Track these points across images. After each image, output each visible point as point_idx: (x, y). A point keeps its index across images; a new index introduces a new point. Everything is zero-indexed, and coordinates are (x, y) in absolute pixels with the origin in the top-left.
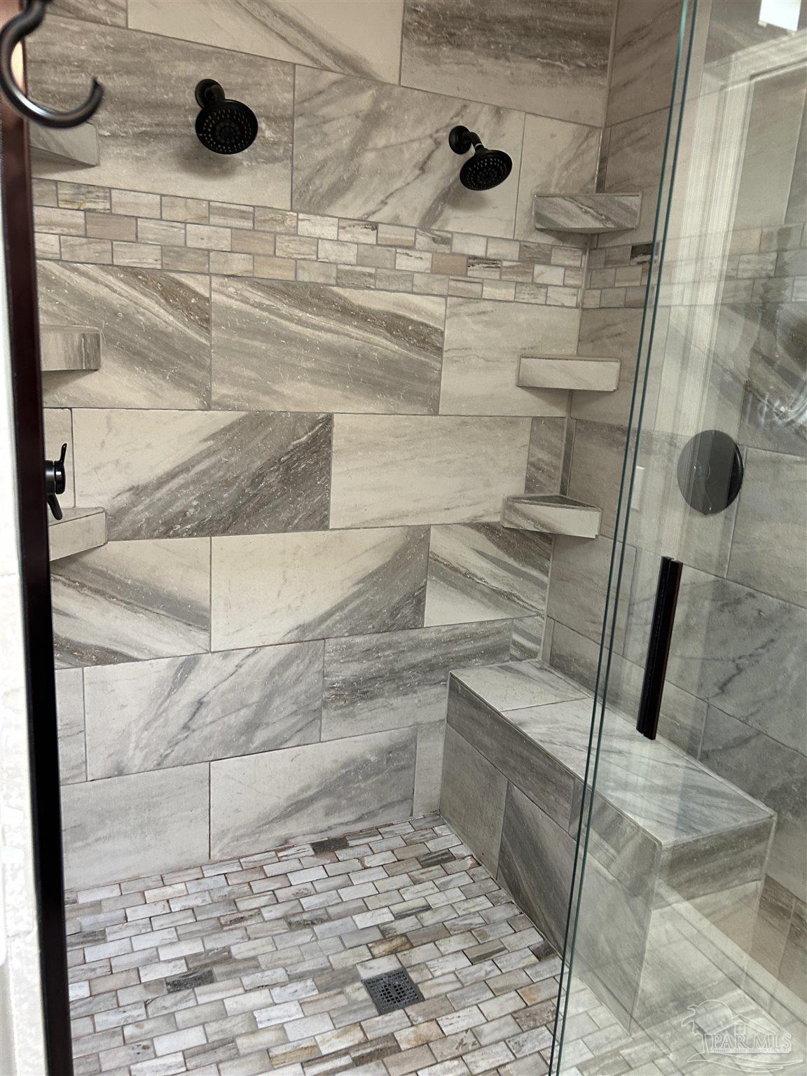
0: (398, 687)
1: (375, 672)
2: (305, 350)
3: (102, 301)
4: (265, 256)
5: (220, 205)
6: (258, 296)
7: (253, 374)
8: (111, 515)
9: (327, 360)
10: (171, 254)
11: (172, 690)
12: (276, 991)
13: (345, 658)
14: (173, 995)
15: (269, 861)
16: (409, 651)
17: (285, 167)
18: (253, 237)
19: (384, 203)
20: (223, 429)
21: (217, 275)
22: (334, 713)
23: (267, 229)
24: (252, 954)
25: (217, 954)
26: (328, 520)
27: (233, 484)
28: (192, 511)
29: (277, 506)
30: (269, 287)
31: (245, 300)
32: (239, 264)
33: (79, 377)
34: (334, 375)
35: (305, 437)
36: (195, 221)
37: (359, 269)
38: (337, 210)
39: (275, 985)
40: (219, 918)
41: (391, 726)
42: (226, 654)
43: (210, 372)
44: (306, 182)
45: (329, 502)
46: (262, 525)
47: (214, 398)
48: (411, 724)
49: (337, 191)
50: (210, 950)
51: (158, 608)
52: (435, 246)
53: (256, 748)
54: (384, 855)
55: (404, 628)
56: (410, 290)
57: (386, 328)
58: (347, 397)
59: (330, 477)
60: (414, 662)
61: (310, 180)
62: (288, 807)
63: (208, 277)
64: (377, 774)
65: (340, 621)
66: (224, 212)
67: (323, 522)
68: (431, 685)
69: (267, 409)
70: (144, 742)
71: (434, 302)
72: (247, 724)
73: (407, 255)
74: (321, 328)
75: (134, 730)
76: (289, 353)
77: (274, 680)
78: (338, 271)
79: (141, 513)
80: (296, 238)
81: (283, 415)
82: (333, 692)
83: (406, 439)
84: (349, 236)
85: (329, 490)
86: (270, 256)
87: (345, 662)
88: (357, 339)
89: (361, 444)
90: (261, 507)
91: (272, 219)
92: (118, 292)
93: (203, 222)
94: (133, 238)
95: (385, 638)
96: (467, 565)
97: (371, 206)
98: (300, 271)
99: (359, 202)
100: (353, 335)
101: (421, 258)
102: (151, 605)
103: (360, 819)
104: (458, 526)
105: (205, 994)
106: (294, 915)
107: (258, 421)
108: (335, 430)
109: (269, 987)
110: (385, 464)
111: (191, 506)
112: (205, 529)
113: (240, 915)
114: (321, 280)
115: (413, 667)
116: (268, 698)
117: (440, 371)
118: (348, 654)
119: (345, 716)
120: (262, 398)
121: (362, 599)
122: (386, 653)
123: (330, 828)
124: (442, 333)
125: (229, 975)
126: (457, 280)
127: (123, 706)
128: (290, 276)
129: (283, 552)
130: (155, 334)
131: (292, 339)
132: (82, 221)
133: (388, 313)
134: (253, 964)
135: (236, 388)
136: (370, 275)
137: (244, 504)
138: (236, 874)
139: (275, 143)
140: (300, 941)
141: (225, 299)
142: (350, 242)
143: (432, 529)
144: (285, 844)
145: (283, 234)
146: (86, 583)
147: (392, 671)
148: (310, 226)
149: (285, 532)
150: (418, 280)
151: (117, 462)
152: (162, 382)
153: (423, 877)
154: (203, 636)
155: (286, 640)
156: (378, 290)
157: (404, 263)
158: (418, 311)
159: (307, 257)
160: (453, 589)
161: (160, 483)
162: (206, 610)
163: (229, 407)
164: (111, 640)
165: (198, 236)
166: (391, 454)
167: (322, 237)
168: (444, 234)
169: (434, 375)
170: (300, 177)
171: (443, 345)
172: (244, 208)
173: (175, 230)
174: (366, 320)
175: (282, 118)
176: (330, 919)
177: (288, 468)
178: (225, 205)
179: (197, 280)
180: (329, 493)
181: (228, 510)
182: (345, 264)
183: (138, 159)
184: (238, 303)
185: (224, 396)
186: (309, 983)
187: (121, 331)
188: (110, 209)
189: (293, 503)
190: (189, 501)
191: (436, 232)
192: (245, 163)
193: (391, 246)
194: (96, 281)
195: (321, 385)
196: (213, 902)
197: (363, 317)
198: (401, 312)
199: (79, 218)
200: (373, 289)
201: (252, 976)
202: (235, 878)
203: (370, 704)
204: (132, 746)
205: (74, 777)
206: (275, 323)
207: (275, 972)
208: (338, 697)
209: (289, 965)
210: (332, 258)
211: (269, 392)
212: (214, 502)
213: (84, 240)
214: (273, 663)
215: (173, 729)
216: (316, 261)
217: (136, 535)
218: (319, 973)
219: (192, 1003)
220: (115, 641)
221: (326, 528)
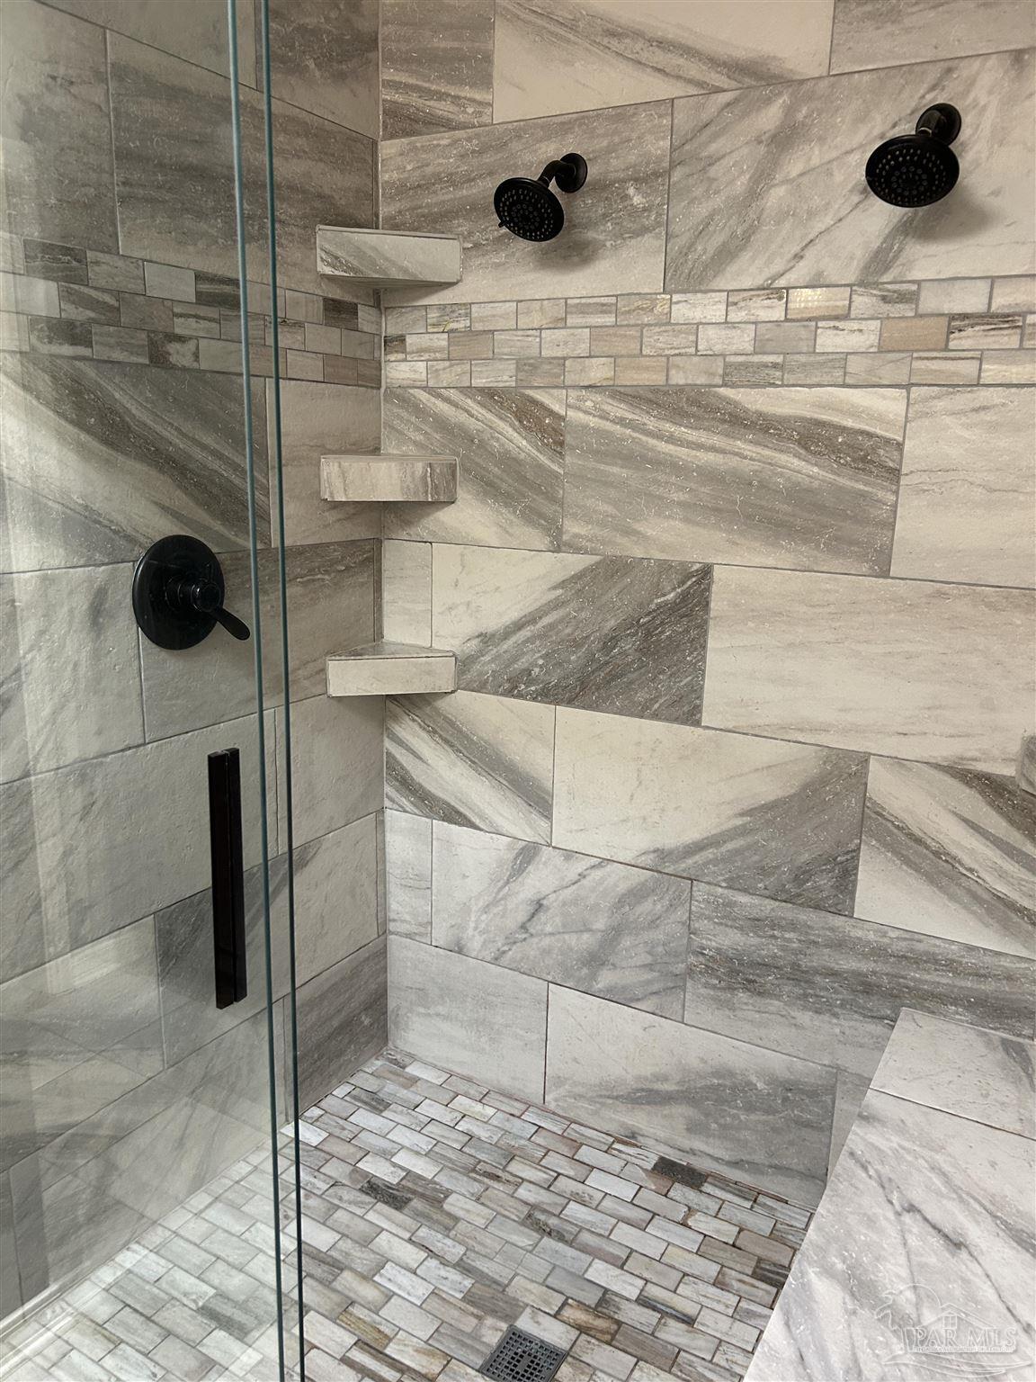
0: (806, 996)
1: (768, 957)
2: (677, 477)
3: (461, 427)
4: (629, 356)
5: (578, 301)
6: (620, 410)
7: (610, 509)
8: (460, 661)
9: (706, 490)
10: (527, 368)
11: (511, 876)
12: (433, 1263)
13: (723, 918)
14: (359, 1194)
15: (595, 1144)
16: (826, 946)
17: (657, 237)
18: (615, 335)
19: (798, 257)
20: (573, 577)
21: (573, 387)
22: (703, 991)
23: (632, 322)
24: (460, 1214)
25: (435, 1190)
26: (700, 712)
27: (582, 646)
28: (537, 670)
29: (632, 682)
30: (634, 397)
31: (604, 416)
32: (599, 371)
33: (438, 510)
34: (717, 510)
35: (672, 595)
36: (551, 326)
37: (756, 359)
38: (728, 280)
39: (437, 1256)
40: (480, 1161)
41: (791, 1050)
42: (569, 855)
43: (562, 506)
44: (685, 250)
45: (702, 688)
46: (613, 703)
47: (565, 538)
48: (826, 1062)
49: (725, 255)
50: (436, 1183)
51: (500, 775)
52: (887, 307)
53: (600, 991)
54: (725, 1227)
55: (817, 907)
56: (840, 381)
57: (799, 442)
58: (735, 543)
59: (705, 653)
60: (836, 967)
61: (691, 246)
62: (638, 1090)
63: (564, 391)
64: (767, 1112)
65: (715, 862)
66: (583, 309)
67: (693, 715)
68: (865, 1016)
69: (626, 554)
70: (483, 925)
71: (884, 398)
72: (590, 954)
73: (836, 328)
74: (699, 446)
75: (474, 908)
76: (656, 481)
77: (623, 910)
78: (726, 365)
79: (486, 665)
80: (669, 328)
81: (645, 563)
82: (701, 959)
83: (827, 610)
84: (744, 314)
85: (704, 671)
86: (634, 356)
87: (721, 924)
88: (751, 459)
89: (753, 610)
90: (613, 680)
91: (638, 308)
92: (478, 417)
93: (559, 325)
94: (491, 355)
95: (786, 911)
96: (941, 837)
97: (778, 266)
98: (673, 372)
99: (759, 262)
100: (748, 454)
101: (861, 331)
102: (494, 770)
103: (736, 1164)
104: (925, 768)
105: (380, 1215)
106: (544, 1211)
107: (614, 569)
108: (714, 588)
109: (431, 1253)
110: (791, 645)
111: (536, 665)
112: (548, 695)
113: (500, 1173)
114: (702, 380)
115: (833, 974)
116: (615, 933)
117: (895, 506)
118: (726, 914)
119: (722, 1004)
120: (619, 539)
121: (749, 839)
122: (787, 936)
123: (693, 1152)
124: (900, 446)
125: (418, 1215)
126: (927, 359)
127: (465, 876)
128: (657, 379)
129: (638, 744)
130: (509, 462)
131: (659, 463)
132: (445, 343)
133: (803, 419)
134: (449, 1224)
135: (590, 527)
136: (775, 366)
137: (593, 672)
138: (550, 1134)
139: (645, 210)
140: (514, 1238)
141: (581, 415)
142: (745, 323)
143: (871, 761)
144: (630, 1138)
145: (651, 325)
146: (438, 730)
147: (795, 966)
148: (689, 309)
149: (642, 717)
150: (855, 365)
151: (468, 604)
152: (512, 517)
153: (736, 1285)
154: (544, 824)
155: (640, 861)
156: (787, 386)
157: (829, 341)
158: (854, 412)
159: (683, 351)
160: (910, 871)
161: (508, 632)
162: (547, 793)
163: (581, 549)
164: (456, 797)
165: (553, 343)
166: (801, 631)
167: (704, 321)
168: (905, 287)
169: (883, 513)
170: (676, 245)
171: (901, 465)
172: (603, 300)
173: (530, 339)
174: (767, 432)
175: (656, 175)
176: (570, 1244)
177: (649, 634)
178: (583, 301)
179: (552, 395)
180: (703, 675)
181: (576, 676)
182: (736, 354)
183: (497, 265)
184: (596, 419)
185: (577, 536)
186: (468, 1283)
187: (477, 460)
188: (470, 327)
189: (653, 680)
190: (533, 659)
191: (889, 287)
192: (608, 244)
193: (810, 319)
194: (456, 405)
195: (698, 524)
196: (496, 1145)
197: (765, 427)
198: (824, 417)
199: (441, 341)
200: (778, 386)
201: (433, 1233)
202: (545, 1138)
203: (760, 1002)
204: (472, 925)
205: (421, 934)
206: (639, 443)
207: (454, 1246)
208: (709, 971)
209: (474, 1251)
210: (718, 348)
211: (628, 532)
212: (560, 664)
213: (447, 363)
214: (623, 887)
215: (512, 923)
216: (696, 355)
217: (481, 688)
218: (487, 1282)
219: (359, 1212)
220: (460, 800)
221: (697, 723)
